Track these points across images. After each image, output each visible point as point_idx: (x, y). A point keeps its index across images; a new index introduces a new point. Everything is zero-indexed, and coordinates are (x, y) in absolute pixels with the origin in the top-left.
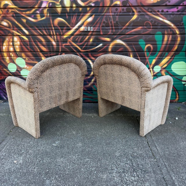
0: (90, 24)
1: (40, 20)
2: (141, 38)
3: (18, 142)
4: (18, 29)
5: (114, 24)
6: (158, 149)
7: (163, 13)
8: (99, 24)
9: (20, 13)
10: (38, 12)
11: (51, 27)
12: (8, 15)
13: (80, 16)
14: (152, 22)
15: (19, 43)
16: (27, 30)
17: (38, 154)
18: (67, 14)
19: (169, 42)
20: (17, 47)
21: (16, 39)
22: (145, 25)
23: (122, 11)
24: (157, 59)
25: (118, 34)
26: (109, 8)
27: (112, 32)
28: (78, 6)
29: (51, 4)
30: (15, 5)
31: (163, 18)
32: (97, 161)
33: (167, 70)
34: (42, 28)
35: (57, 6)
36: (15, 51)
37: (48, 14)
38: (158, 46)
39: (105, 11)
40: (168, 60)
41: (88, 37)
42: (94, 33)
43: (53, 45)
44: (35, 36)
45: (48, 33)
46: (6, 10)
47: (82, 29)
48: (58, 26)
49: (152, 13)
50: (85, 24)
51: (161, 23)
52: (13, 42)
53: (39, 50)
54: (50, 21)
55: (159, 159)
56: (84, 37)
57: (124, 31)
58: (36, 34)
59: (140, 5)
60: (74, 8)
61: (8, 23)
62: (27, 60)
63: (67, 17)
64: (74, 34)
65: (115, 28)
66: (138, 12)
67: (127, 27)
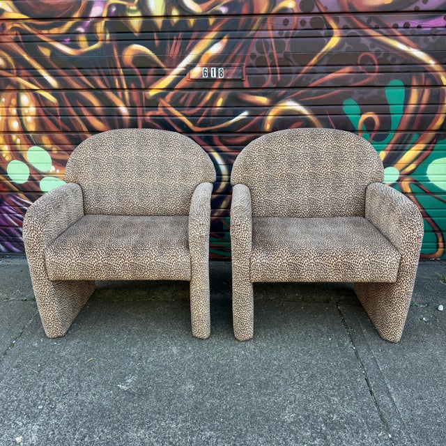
0: (217, 61)
1: (86, 50)
2: (348, 96)
3: (30, 379)
4: (30, 73)
5: (278, 59)
6: (395, 400)
7: (408, 31)
8: (239, 60)
9: (35, 32)
10: (81, 30)
11: (116, 68)
12: (4, 38)
13: (189, 39)
14: (377, 53)
15: (33, 110)
16: (54, 75)
17: (80, 415)
18: (155, 34)
19: (423, 106)
20: (29, 119)
21: (25, 99)
22: (359, 62)
23: (300, 27)
24: (390, 150)
25: (289, 85)
26: (266, 19)
27: (274, 80)
28: (186, 13)
29: (114, 9)
30: (22, 12)
31: (407, 45)
32: (234, 438)
33: (416, 177)
34: (93, 72)
35: (130, 15)
36: (23, 131)
37: (108, 36)
38: (392, 116)
39: (255, 27)
40: (419, 152)
41: (210, 94)
42: (227, 85)
43: (120, 115)
44: (74, 92)
45: (108, 83)
47: (196, 72)
48: (132, 66)
49: (380, 32)
50: (204, 60)
51: (402, 58)
52: (18, 106)
53: (85, 129)
54: (113, 53)
55: (400, 432)
56: (200, 94)
57: (304, 79)
58: (76, 86)
59: (348, 10)
60: (175, 20)
61: (5, 60)
62: (56, 152)
63: (157, 42)
64: (176, 87)
65: (280, 70)
66: (343, 29)
67: (312, 69)
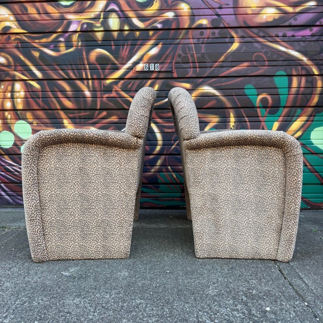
0: (154, 59)
1: (64, 52)
2: (248, 82)
4: (24, 68)
5: (198, 58)
6: (307, 282)
7: (286, 39)
8: (170, 59)
9: (30, 41)
10: (62, 39)
11: (84, 64)
12: (8, 46)
13: (136, 45)
14: (266, 53)
15: (22, 94)
16: (39, 70)
17: (24, 290)
18: (112, 42)
19: (302, 89)
20: (19, 100)
21: (18, 86)
22: (254, 60)
23: (211, 36)
24: (282, 121)
25: (205, 76)
26: (188, 32)
27: (194, 72)
28: (134, 29)
29: (85, 26)
30: (23, 28)
31: (286, 48)
33: (303, 142)
34: (68, 67)
35: (96, 29)
36: (14, 109)
37: (80, 43)
38: (281, 96)
39: (181, 37)
40: (303, 122)
41: (149, 82)
42: (161, 75)
43: (85, 97)
44: (54, 81)
45: (77, 75)
46: (6, 36)
47: (140, 67)
48: (95, 63)
49: (267, 39)
50: (146, 59)
51: (283, 56)
52: (12, 92)
53: (58, 107)
54: (82, 54)
55: (315, 301)
56: (142, 82)
57: (216, 71)
58: (55, 77)
59: (243, 25)
60: (126, 33)
61: (7, 59)
62: (36, 124)
63: (113, 47)
64: (126, 77)
65: (199, 65)
66: (241, 37)
67: (221, 64)
